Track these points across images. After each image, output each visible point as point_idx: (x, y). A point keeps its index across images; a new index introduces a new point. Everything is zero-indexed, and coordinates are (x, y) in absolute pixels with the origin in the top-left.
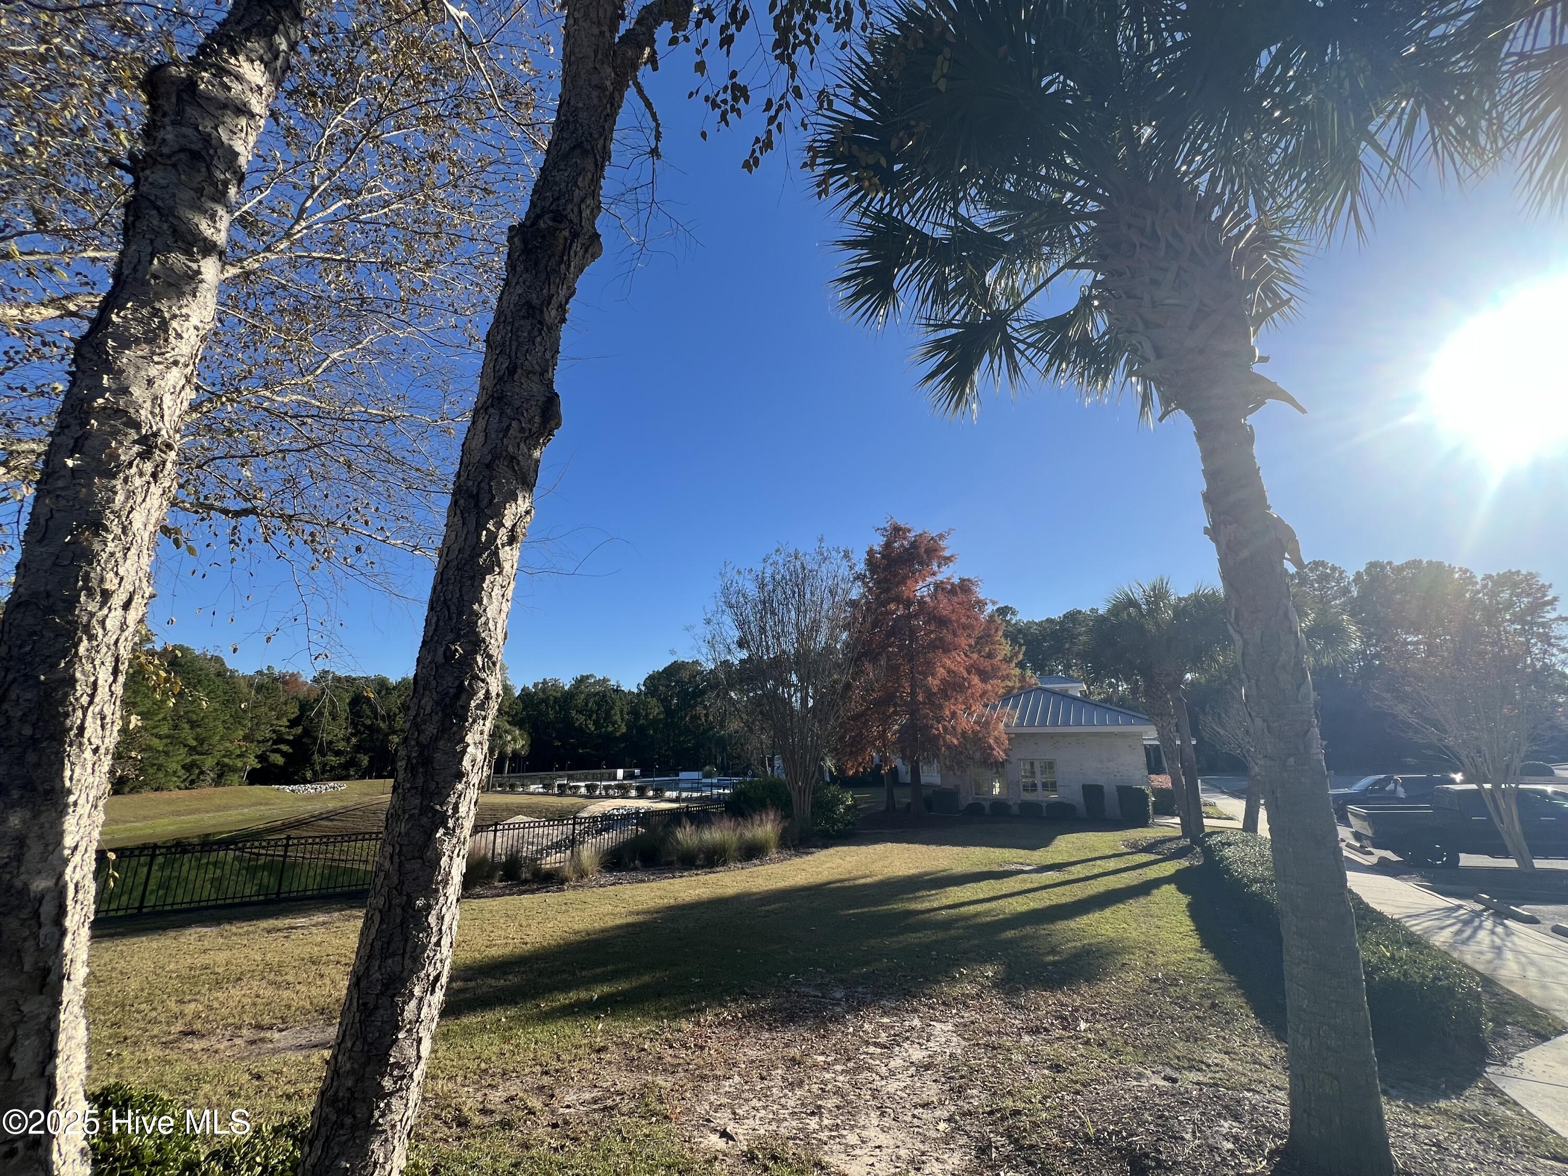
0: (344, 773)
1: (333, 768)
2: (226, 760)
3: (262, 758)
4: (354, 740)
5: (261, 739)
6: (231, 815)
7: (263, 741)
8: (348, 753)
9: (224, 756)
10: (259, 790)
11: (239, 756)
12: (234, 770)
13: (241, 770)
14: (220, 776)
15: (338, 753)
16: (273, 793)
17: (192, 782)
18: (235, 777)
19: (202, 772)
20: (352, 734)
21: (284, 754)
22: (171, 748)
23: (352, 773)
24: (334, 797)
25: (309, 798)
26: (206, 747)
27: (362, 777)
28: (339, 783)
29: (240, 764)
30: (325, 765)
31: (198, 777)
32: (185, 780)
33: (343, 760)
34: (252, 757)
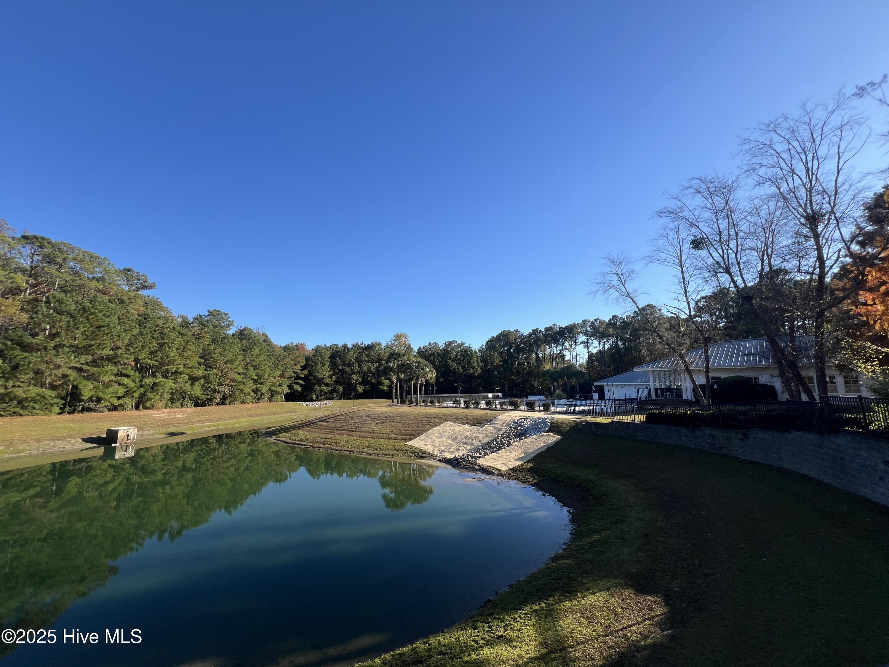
0: (331, 396)
1: (325, 393)
2: (273, 388)
3: (290, 387)
4: (334, 378)
5: (289, 376)
6: (277, 418)
7: (290, 378)
8: (332, 385)
9: (272, 385)
10: (291, 404)
11: (279, 386)
12: (278, 393)
13: (281, 393)
14: (272, 396)
15: (327, 385)
16: (297, 406)
17: (258, 399)
18: (278, 397)
19: (262, 394)
20: (333, 375)
21: (301, 385)
22: (245, 380)
23: (335, 396)
24: (327, 409)
25: (315, 409)
26: (262, 380)
27: (340, 398)
28: (329, 401)
29: (280, 390)
30: (321, 391)
31: (261, 397)
32: (254, 398)
33: (330, 389)
34: (285, 386)
